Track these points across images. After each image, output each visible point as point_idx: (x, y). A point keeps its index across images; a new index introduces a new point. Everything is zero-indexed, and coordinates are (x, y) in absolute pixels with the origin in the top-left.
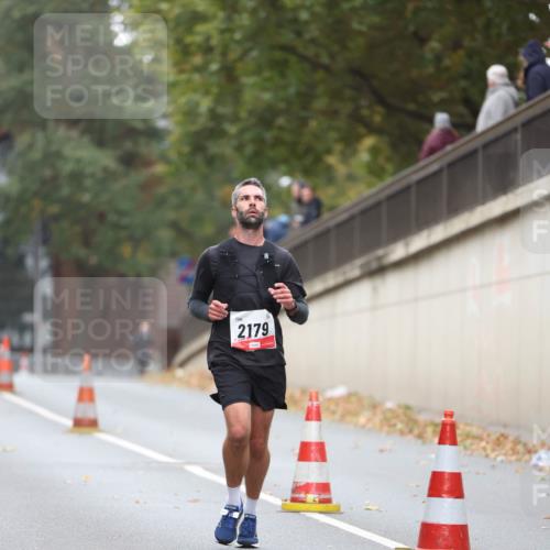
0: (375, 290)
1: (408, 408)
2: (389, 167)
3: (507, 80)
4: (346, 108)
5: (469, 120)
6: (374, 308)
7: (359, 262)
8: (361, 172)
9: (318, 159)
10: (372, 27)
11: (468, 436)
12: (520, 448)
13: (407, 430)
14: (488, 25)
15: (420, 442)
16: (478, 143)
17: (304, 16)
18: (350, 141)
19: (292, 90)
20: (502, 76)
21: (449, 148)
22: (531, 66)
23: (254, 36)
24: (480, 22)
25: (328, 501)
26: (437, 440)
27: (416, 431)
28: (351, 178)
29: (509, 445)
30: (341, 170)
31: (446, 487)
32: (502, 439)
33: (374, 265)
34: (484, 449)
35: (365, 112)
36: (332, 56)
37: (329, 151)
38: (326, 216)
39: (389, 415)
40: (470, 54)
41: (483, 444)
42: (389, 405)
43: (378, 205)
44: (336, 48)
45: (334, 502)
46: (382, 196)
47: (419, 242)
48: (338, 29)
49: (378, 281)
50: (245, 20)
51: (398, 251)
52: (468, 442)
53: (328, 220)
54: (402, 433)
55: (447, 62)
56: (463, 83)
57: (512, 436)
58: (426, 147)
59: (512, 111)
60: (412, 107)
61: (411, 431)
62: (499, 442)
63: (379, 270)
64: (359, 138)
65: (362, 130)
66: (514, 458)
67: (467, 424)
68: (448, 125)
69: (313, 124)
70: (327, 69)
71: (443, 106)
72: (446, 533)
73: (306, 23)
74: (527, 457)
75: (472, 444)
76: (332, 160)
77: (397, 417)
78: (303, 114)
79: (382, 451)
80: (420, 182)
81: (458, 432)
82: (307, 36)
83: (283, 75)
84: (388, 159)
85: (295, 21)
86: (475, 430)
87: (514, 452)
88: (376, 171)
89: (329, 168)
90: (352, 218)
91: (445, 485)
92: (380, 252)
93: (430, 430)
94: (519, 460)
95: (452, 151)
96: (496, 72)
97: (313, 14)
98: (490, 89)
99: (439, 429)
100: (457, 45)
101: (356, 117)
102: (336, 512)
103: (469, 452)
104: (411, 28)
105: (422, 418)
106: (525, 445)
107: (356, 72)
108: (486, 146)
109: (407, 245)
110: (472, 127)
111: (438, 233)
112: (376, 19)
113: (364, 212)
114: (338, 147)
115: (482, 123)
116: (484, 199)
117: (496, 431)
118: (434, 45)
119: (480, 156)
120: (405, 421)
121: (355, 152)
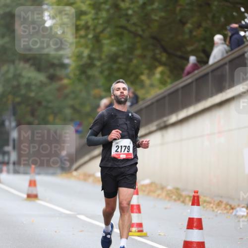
0: (163, 136)
1: (177, 189)
2: (169, 80)
3: (223, 42)
4: (149, 54)
5: (205, 59)
6: (162, 144)
7: (155, 123)
8: (156, 83)
9: (137, 77)
10: (161, 18)
11: (205, 202)
12: (228, 207)
13: (177, 199)
14: (214, 17)
15: (183, 204)
16: (209, 70)
17: (130, 12)
18: (151, 69)
19: (125, 46)
20: (221, 39)
21: (196, 72)
22: (232, 35)
23: (108, 21)
24: (210, 16)
25: (142, 231)
26: (191, 203)
27: (181, 199)
28: (152, 85)
29: (223, 206)
30: (147, 82)
31: (195, 225)
32: (220, 203)
33: (162, 125)
34: (212, 207)
35: (158, 56)
36: (143, 31)
37: (142, 74)
38: (140, 103)
39: (169, 192)
40: (206, 30)
41: (212, 205)
42: (169, 188)
43: (164, 98)
44: (145, 27)
45: (145, 231)
46: (166, 93)
47: (183, 114)
48: (146, 18)
49: (164, 132)
50: (104, 14)
51: (173, 118)
52: (205, 204)
53: (141, 104)
54: (175, 200)
55: (194, 33)
56: (203, 43)
57: (225, 201)
58: (186, 72)
59: (225, 55)
60: (179, 53)
61: (179, 199)
62: (219, 204)
63: (165, 127)
64: (156, 67)
65: (157, 64)
66: (225, 212)
67: (204, 196)
68: (195, 62)
69: (135, 61)
70: (141, 36)
71: (193, 53)
72: (195, 245)
73: (131, 15)
74: (231, 211)
75: (207, 205)
76: (144, 77)
77: (173, 193)
78: (131, 57)
79: (166, 208)
80: (183, 88)
81: (200, 200)
82: (132, 22)
83: (121, 39)
84: (169, 77)
85: (127, 15)
86: (208, 199)
87: (226, 209)
88: (163, 82)
89: (142, 81)
90: (152, 104)
91: (194, 224)
92: (165, 119)
93: (188, 199)
94: (228, 212)
95: (198, 73)
96: (218, 38)
97: (134, 12)
98: (215, 45)
99: (192, 198)
100: (199, 26)
101: (155, 58)
102: (145, 236)
103: (205, 209)
104: (179, 18)
105: (184, 193)
106: (231, 206)
107: (154, 38)
108: (213, 71)
109: (177, 116)
110: (207, 62)
111: (191, 110)
112: (163, 14)
113: (158, 101)
114: (146, 72)
115: (212, 61)
116: (212, 95)
117: (217, 200)
118: (189, 26)
119: (210, 75)
120: (176, 195)
121: (154, 74)
